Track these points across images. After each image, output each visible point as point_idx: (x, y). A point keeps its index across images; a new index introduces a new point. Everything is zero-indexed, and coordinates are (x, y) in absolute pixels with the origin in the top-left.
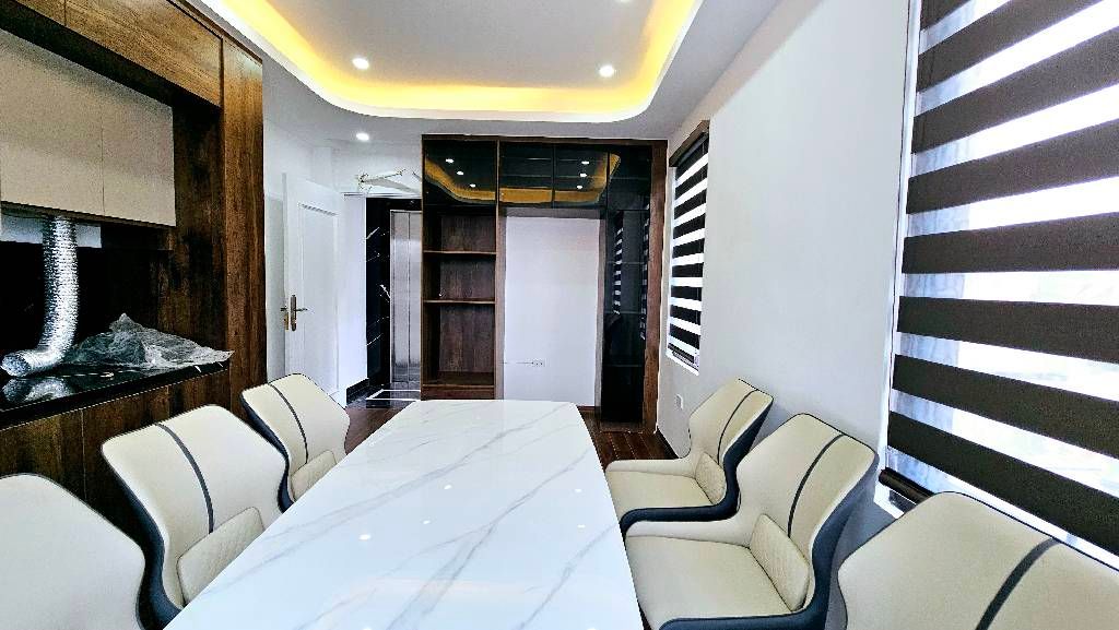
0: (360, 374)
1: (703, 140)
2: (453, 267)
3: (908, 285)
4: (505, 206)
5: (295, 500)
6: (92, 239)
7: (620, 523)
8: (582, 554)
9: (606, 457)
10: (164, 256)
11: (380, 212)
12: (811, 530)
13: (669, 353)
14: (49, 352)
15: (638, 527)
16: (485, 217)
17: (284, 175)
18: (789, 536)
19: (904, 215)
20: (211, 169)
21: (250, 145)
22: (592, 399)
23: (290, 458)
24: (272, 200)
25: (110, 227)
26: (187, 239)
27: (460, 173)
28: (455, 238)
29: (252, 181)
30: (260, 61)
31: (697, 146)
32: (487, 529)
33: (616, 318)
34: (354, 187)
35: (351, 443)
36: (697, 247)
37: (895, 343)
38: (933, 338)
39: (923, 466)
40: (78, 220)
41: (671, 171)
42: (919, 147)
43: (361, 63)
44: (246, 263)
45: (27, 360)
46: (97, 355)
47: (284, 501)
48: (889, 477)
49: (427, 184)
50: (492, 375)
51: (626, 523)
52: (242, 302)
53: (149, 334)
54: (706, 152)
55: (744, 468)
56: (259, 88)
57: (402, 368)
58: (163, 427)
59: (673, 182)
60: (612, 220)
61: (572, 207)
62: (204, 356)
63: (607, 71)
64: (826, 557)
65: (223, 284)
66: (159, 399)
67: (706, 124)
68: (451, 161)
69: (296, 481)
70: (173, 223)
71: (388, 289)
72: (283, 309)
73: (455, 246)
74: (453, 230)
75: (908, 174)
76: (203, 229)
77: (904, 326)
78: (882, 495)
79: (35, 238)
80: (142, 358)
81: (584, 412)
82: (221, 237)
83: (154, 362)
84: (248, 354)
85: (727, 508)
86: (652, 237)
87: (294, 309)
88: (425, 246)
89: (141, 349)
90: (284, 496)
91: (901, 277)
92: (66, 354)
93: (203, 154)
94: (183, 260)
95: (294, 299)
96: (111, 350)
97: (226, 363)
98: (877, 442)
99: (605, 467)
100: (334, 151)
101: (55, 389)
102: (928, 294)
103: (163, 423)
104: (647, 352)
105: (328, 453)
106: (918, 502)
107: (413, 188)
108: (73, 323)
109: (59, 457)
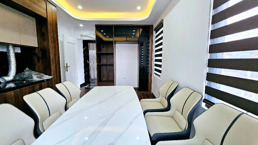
0: (83, 81)
1: (162, 24)
2: (104, 56)
3: (210, 56)
4: (115, 41)
5: (69, 108)
6: (19, 51)
7: (143, 113)
8: (134, 119)
9: (140, 99)
10: (35, 54)
11: (86, 43)
12: (187, 113)
13: (154, 75)
14: (10, 77)
15: (147, 114)
16: (111, 44)
17: (63, 35)
18: (182, 114)
19: (209, 40)
20: (46, 33)
21: (54, 27)
22: (137, 86)
23: (67, 100)
24: (60, 41)
25: (22, 47)
26: (40, 50)
27: (105, 34)
28: (104, 49)
29: (55, 36)
30: (56, 7)
31: (160, 26)
32: (113, 114)
33: (142, 67)
34: (80, 37)
35: (81, 96)
36: (161, 50)
37: (207, 70)
38: (216, 68)
39: (213, 98)
40: (15, 46)
41: (154, 32)
42: (213, 23)
43: (80, 7)
44: (55, 55)
45: (5, 79)
46: (21, 77)
47: (66, 109)
48: (205, 101)
49: (97, 37)
50: (113, 81)
51: (145, 113)
52: (54, 65)
53: (33, 73)
54: (163, 27)
55: (172, 100)
56: (56, 13)
57: (93, 80)
58: (37, 93)
59: (155, 35)
60: (141, 44)
61: (131, 41)
62: (46, 77)
63: (139, 8)
64: (191, 119)
65: (50, 61)
66: (36, 87)
67: (163, 20)
68: (102, 31)
69: (69, 105)
70: (37, 46)
71: (89, 61)
72: (64, 66)
73: (104, 51)
74: (103, 47)
75: (210, 30)
76: (44, 48)
77: (209, 66)
78: (203, 105)
79: (5, 50)
80: (32, 78)
81: (135, 88)
82: (49, 50)
83: (35, 79)
84: (57, 76)
85: (168, 109)
86: (150, 48)
87: (67, 66)
88: (97, 51)
89: (32, 76)
90: (66, 108)
91: (209, 54)
92: (14, 77)
93: (43, 30)
94: (40, 55)
95: (67, 64)
96: (25, 76)
97: (52, 79)
98: (202, 93)
99: (140, 100)
100: (75, 29)
101: (12, 85)
102: (215, 58)
103: (38, 92)
104: (149, 75)
105: (76, 98)
106: (212, 106)
107: (93, 38)
108: (15, 70)
109: (14, 100)
